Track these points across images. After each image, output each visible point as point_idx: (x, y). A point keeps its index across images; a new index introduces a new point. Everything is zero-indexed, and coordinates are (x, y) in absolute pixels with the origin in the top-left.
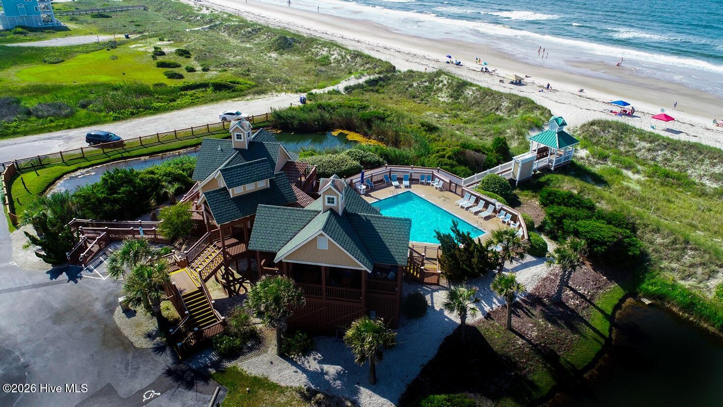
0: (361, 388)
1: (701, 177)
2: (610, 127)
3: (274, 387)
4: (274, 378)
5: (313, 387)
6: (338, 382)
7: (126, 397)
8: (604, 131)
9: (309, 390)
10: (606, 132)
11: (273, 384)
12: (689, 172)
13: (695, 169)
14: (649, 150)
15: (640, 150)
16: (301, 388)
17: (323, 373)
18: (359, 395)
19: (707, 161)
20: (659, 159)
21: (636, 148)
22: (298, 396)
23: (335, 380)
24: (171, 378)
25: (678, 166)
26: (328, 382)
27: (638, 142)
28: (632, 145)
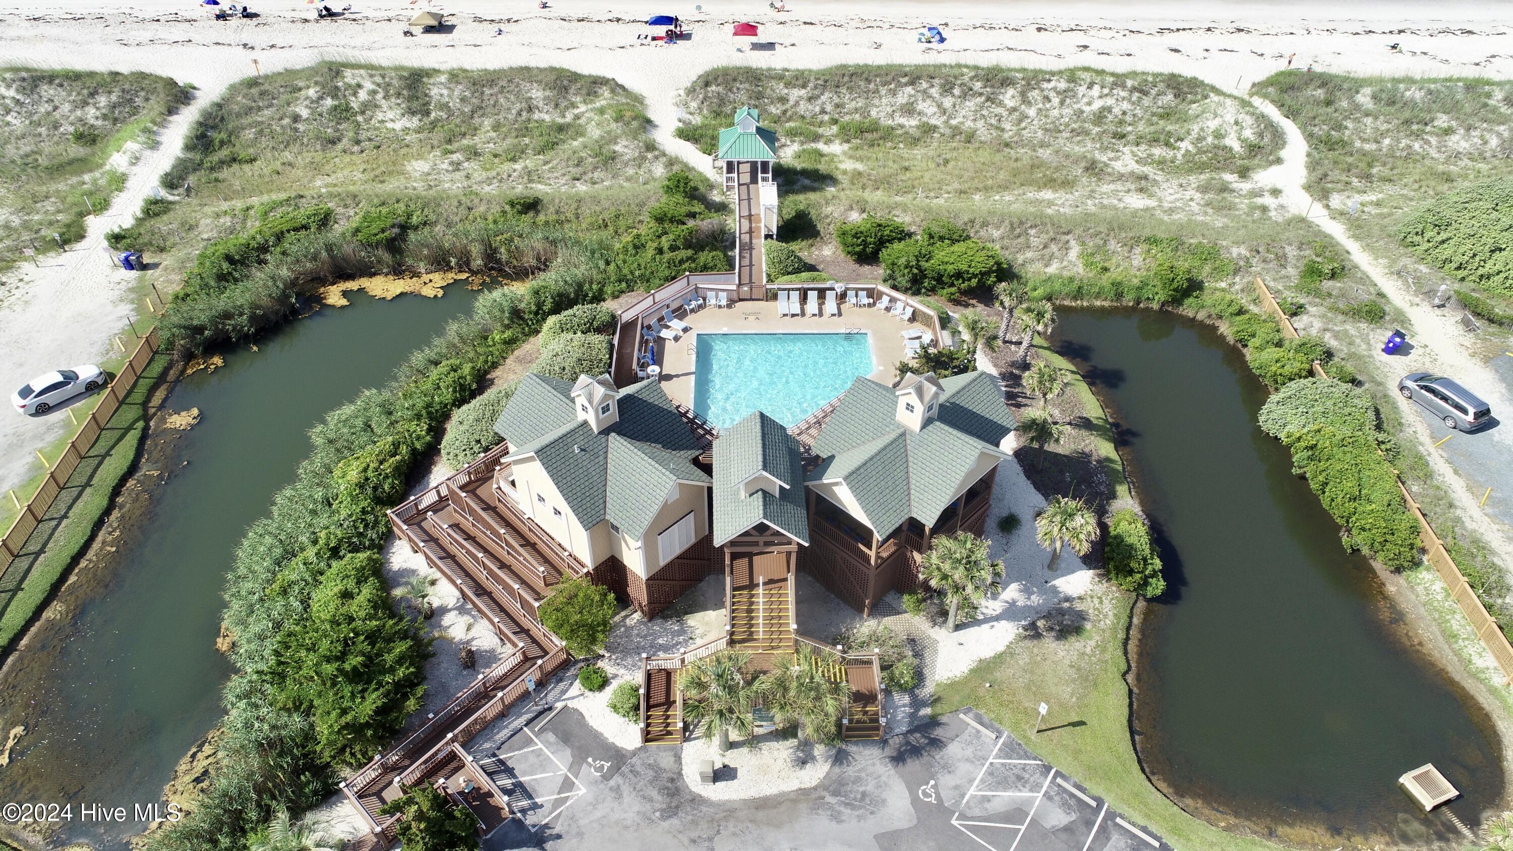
0: (1054, 582)
1: (892, 116)
2: (735, 80)
3: (999, 659)
4: (988, 653)
5: (1023, 623)
6: (1033, 597)
7: (915, 822)
8: (730, 90)
9: (1025, 629)
10: (735, 90)
11: (994, 657)
12: (874, 113)
13: (877, 107)
14: (810, 99)
15: (797, 103)
16: (1019, 635)
17: (1013, 604)
18: (1060, 589)
19: (883, 91)
20: (829, 108)
21: (791, 103)
22: (1028, 643)
23: (1029, 598)
24: (909, 761)
25: (856, 110)
26: (1026, 606)
27: (786, 91)
28: (783, 100)
